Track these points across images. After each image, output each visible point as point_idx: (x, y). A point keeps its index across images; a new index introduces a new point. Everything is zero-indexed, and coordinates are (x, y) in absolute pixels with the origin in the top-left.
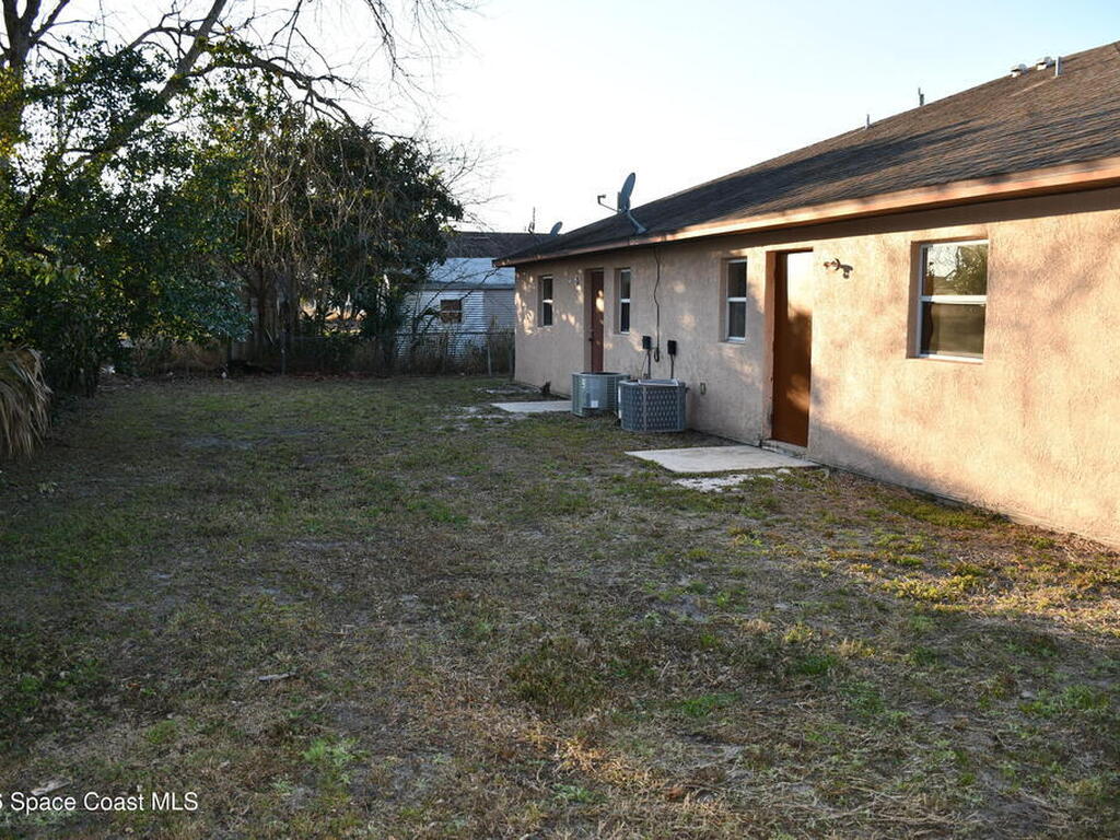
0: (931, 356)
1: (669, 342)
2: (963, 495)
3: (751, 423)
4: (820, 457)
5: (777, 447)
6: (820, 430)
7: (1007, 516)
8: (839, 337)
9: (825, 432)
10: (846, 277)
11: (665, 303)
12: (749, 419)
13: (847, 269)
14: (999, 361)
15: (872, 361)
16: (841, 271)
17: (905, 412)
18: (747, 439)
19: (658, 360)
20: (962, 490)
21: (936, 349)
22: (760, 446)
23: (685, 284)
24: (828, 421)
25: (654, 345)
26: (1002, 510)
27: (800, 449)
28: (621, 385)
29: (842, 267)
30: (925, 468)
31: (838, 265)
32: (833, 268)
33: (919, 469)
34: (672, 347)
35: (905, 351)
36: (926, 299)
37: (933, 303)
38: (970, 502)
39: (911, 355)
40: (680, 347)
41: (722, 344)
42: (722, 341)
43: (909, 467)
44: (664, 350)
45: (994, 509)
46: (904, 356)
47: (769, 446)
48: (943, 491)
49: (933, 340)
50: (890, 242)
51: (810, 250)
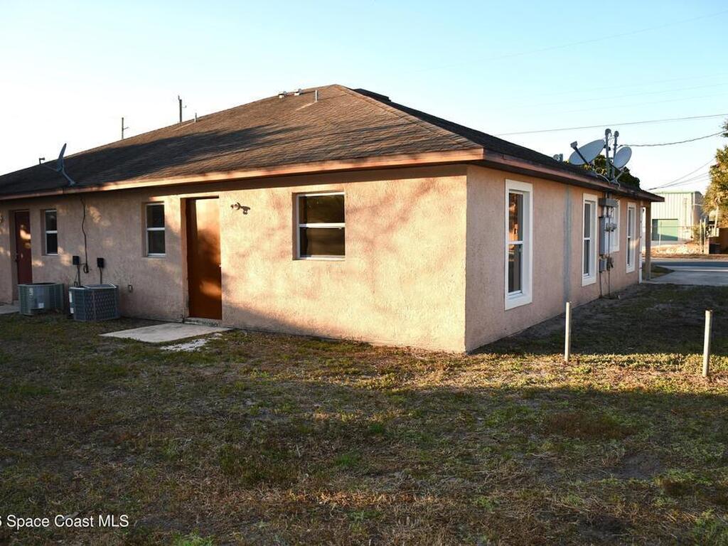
0: (308, 258)
1: (98, 259)
2: (339, 335)
3: (175, 308)
4: (233, 324)
5: (197, 321)
6: (231, 307)
7: (367, 343)
8: (242, 250)
9: (235, 310)
10: (245, 213)
11: (91, 232)
12: (173, 305)
13: (246, 209)
14: (355, 259)
15: (268, 263)
16: (242, 210)
17: (294, 292)
18: (173, 319)
19: (87, 272)
20: (337, 332)
21: (310, 254)
22: (183, 322)
23: (110, 220)
24: (237, 301)
25: (83, 261)
26: (364, 340)
27: (216, 321)
28: (71, 290)
29: (242, 207)
30: (310, 323)
31: (239, 206)
32: (235, 208)
33: (306, 322)
34: (101, 263)
35: (292, 256)
36: (303, 225)
37: (307, 228)
38: (343, 338)
39: (295, 258)
40: (107, 261)
41: (146, 258)
42: (145, 256)
43: (299, 323)
44: (93, 265)
45: (359, 340)
46: (291, 259)
47: (190, 321)
48: (325, 333)
49: (308, 249)
50: (276, 193)
51: (217, 197)
